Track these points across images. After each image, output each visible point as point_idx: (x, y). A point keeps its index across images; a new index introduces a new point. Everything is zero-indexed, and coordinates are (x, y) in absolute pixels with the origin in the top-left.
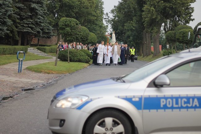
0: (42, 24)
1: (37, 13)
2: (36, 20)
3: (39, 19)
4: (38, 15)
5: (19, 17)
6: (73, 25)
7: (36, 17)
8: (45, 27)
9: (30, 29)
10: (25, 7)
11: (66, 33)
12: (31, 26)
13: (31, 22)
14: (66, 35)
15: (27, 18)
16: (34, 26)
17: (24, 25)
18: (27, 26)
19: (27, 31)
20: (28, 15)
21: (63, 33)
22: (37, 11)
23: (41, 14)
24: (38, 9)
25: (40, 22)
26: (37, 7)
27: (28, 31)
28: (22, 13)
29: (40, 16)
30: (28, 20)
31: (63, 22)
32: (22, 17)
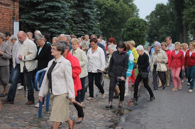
0: (94, 28)
1: (89, 18)
2: (89, 24)
3: (91, 23)
6: (142, 25)
7: (88, 21)
8: (96, 31)
9: (84, 33)
10: (78, 13)
11: (134, 34)
12: (84, 30)
13: (84, 26)
15: (80, 23)
16: (87, 30)
17: (78, 29)
18: (81, 30)
19: (80, 34)
20: (81, 19)
22: (90, 16)
23: (93, 18)
24: (90, 14)
25: (92, 26)
26: (89, 12)
27: (82, 34)
28: (75, 18)
29: (92, 20)
30: (81, 24)
31: (131, 23)
32: (75, 21)
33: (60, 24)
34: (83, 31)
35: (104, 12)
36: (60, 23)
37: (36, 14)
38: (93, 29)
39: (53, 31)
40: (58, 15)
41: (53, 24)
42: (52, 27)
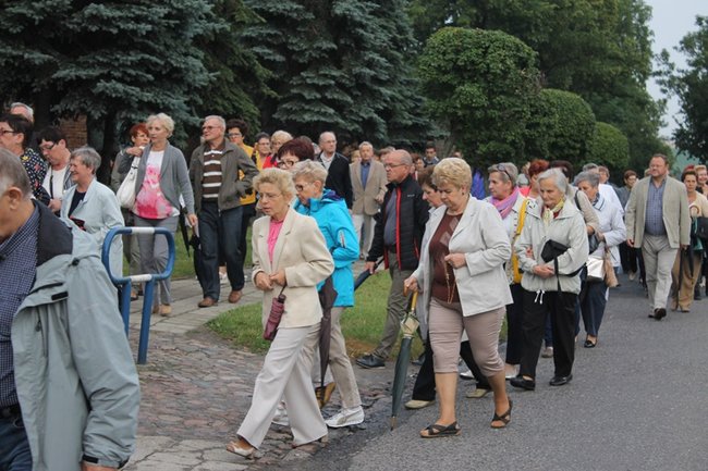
0: (383, 90)
1: (360, 43)
2: (356, 70)
3: (370, 64)
4: (366, 49)
5: (279, 58)
6: (497, 67)
7: (357, 57)
8: (398, 105)
9: (331, 111)
10: (310, 16)
11: (460, 113)
12: (336, 96)
13: (333, 78)
14: (460, 127)
15: (314, 64)
16: (349, 99)
17: (306, 94)
18: (318, 96)
19: (315, 119)
20: (319, 48)
21: (445, 112)
22: (361, 31)
23: (378, 43)
24: (365, 22)
25: (375, 80)
26: (358, 15)
27: (323, 119)
28: (294, 42)
29: (376, 51)
30: (322, 72)
31: (444, 54)
32: (294, 57)
33: (156, 64)
34: (332, 103)
35: (470, 15)
36: (154, 59)
37: (29, 13)
38: (381, 94)
39: (116, 91)
40: (138, 19)
41: (117, 60)
42: (108, 77)
